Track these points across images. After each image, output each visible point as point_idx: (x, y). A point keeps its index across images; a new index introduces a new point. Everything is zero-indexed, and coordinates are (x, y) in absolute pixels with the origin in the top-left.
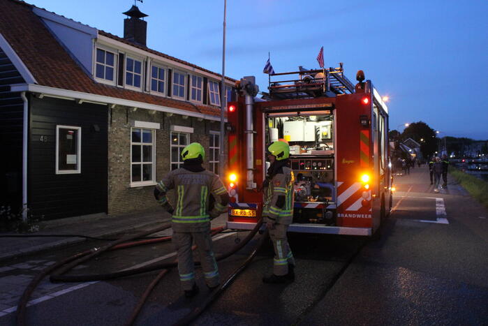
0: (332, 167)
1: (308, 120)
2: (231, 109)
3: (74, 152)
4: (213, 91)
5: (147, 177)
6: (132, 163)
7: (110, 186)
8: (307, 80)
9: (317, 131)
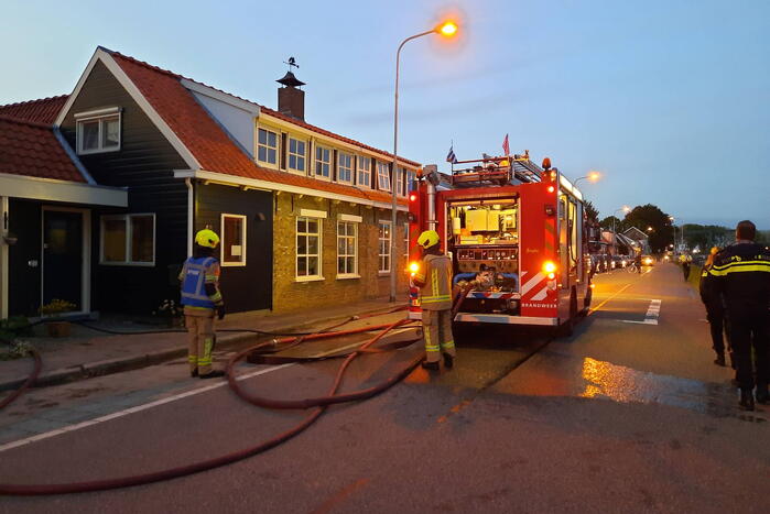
0: (516, 257)
1: (492, 209)
2: (413, 198)
3: (238, 242)
4: (382, 173)
5: (313, 272)
6: (298, 256)
7: (274, 280)
8: (491, 168)
9: (501, 220)
